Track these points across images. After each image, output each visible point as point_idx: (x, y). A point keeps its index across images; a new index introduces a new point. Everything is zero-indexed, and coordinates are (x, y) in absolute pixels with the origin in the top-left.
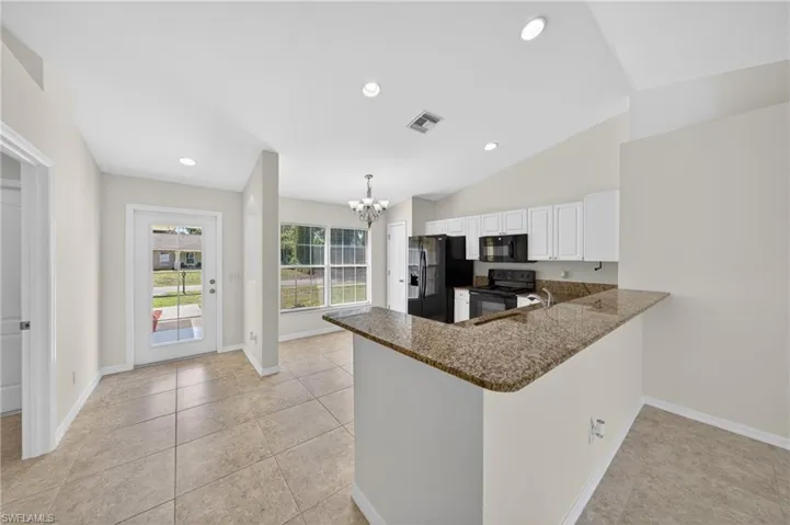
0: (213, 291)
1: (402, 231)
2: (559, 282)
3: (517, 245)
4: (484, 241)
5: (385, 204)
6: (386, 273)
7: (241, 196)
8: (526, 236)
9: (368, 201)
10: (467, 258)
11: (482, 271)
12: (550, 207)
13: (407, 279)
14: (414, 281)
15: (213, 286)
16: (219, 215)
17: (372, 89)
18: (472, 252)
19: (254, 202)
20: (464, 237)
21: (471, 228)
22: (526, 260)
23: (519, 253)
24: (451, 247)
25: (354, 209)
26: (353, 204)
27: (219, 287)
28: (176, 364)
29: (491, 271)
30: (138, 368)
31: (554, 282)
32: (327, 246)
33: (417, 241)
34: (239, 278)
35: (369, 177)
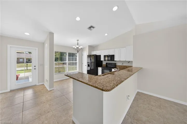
0: (35, 69)
1: (86, 54)
2: (121, 66)
3: (112, 57)
4: (105, 56)
5: (82, 47)
6: (82, 64)
7: (43, 44)
8: (114, 55)
9: (78, 46)
10: (101, 60)
11: (104, 63)
12: (119, 49)
13: (87, 65)
14: (89, 66)
15: (35, 68)
16: (37, 49)
17: (78, 19)
18: (102, 59)
19: (47, 46)
20: (100, 55)
21: (102, 53)
22: (114, 61)
23: (113, 59)
24: (97, 57)
25: (74, 48)
26: (74, 47)
27: (37, 67)
28: (24, 89)
29: (106, 63)
30: (11, 91)
31: (120, 66)
32: (67, 57)
33: (89, 56)
34: (42, 65)
35: (78, 40)
